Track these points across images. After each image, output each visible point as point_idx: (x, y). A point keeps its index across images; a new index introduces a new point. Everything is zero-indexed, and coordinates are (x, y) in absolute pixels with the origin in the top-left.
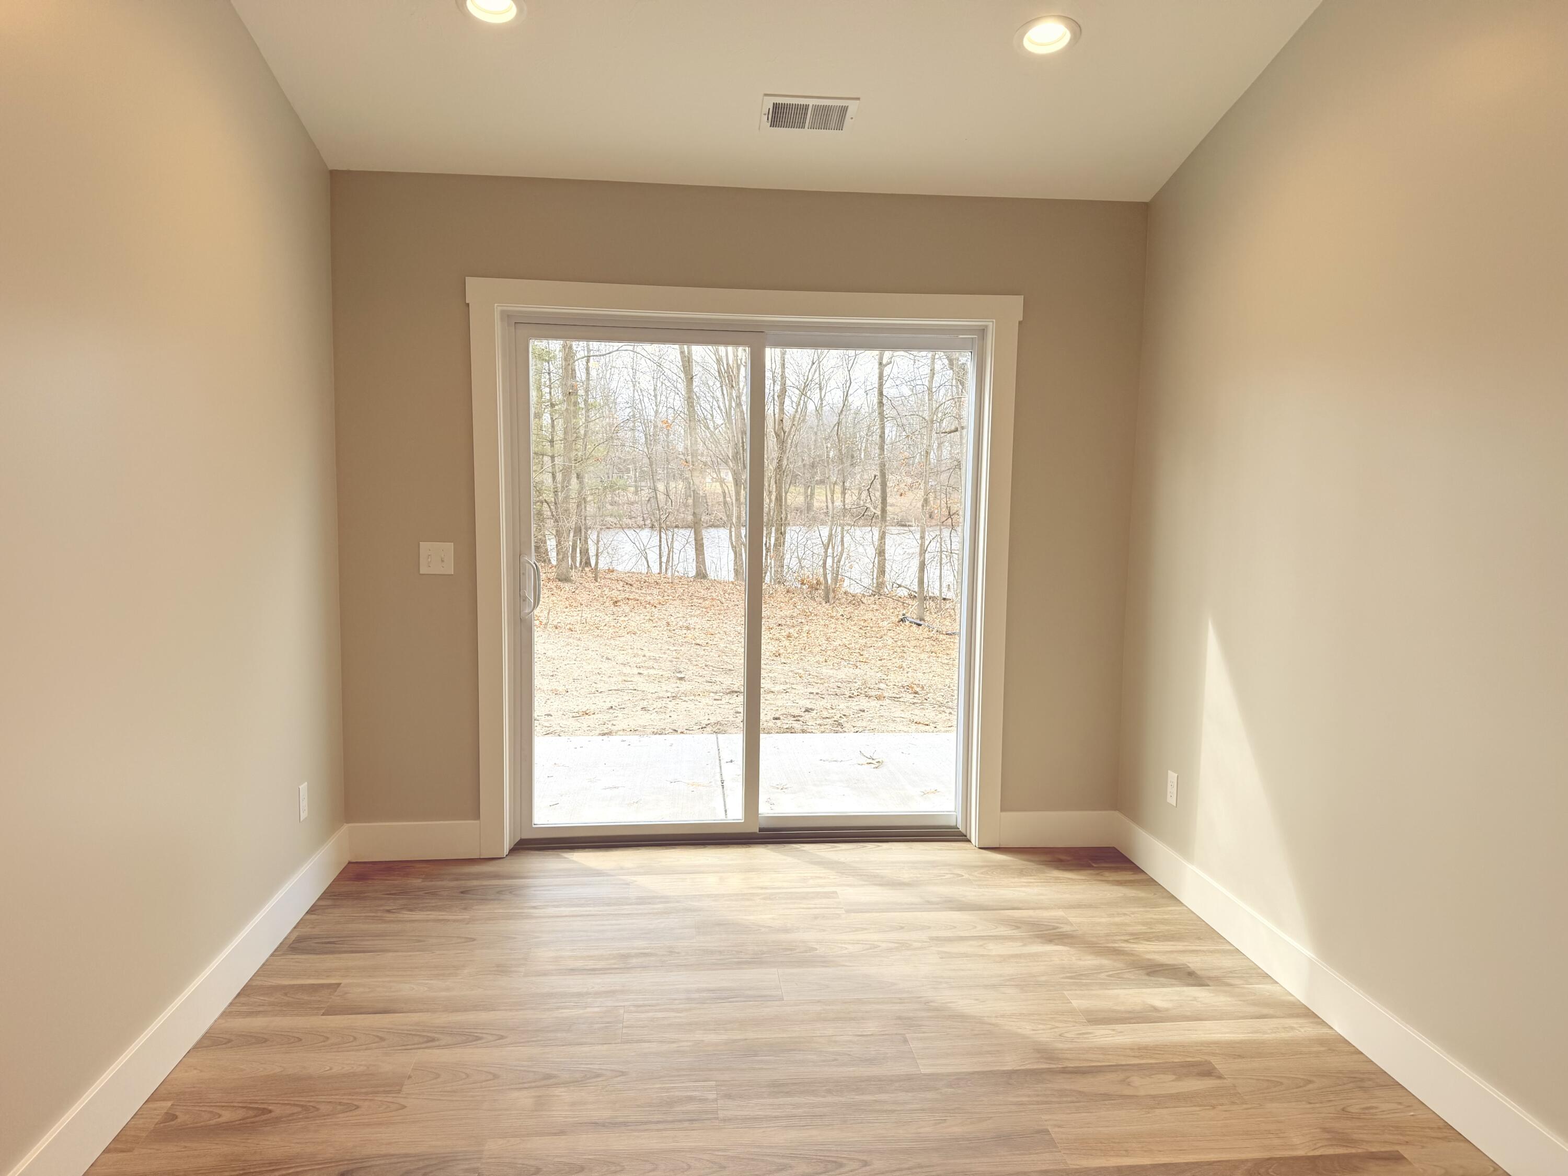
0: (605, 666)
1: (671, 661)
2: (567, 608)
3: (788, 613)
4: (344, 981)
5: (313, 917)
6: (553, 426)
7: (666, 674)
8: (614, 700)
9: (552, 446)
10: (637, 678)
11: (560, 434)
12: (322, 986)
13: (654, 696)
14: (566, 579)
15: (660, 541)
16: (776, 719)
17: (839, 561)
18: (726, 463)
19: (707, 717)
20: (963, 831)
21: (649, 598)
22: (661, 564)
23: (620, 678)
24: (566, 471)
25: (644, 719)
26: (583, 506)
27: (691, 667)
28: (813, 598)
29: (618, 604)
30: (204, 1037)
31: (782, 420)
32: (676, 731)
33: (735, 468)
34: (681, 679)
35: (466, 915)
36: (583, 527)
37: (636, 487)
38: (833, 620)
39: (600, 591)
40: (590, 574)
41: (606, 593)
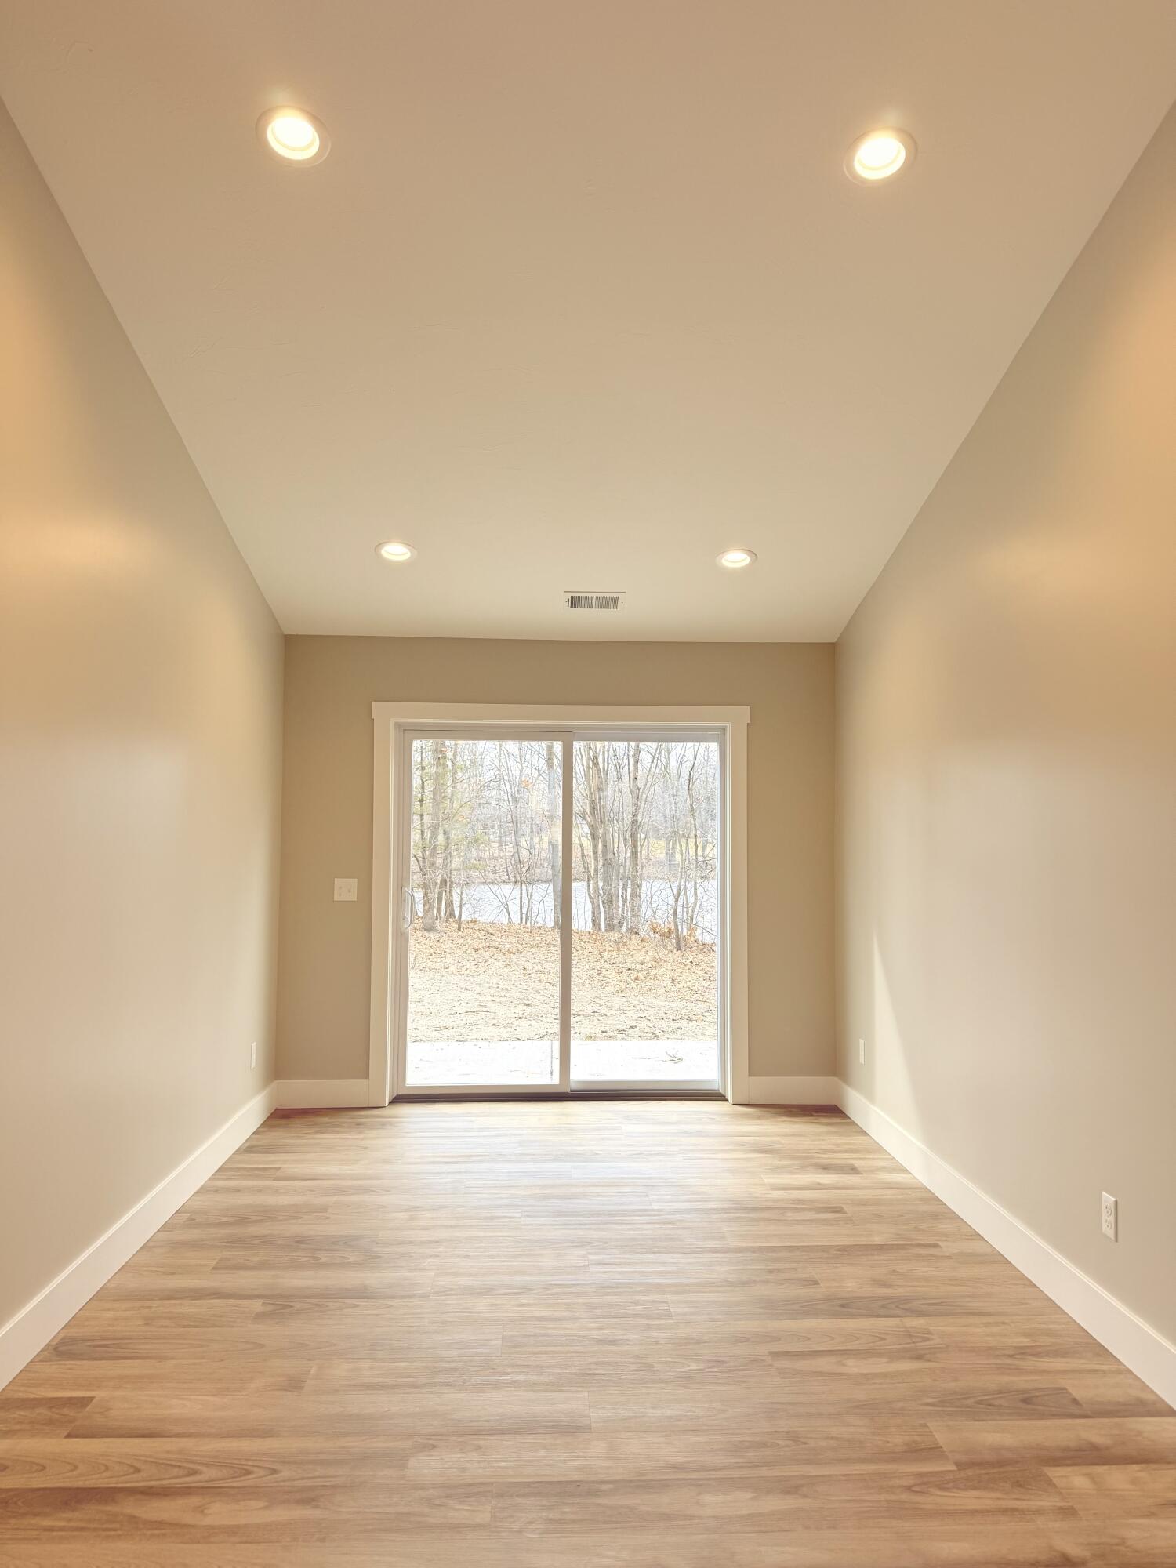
0: (464, 995)
1: (521, 992)
2: (431, 955)
3: (639, 959)
4: (283, 1166)
5: (257, 1136)
6: (423, 788)
7: (515, 1001)
8: (470, 1019)
9: (422, 805)
10: (491, 1004)
11: (429, 794)
12: (271, 1168)
13: (504, 1016)
14: (430, 928)
15: (521, 894)
16: (604, 1032)
17: (693, 912)
18: (584, 818)
19: (546, 1030)
20: (723, 1093)
21: (508, 946)
22: (521, 915)
23: (477, 1004)
24: (435, 828)
25: (494, 1031)
26: (449, 861)
27: (538, 997)
28: (665, 947)
29: (479, 951)
30: (201, 1188)
31: (636, 778)
32: (519, 1039)
33: (593, 823)
34: (528, 1005)
35: (361, 1136)
36: (448, 880)
37: (501, 841)
38: (682, 966)
39: (462, 941)
40: (454, 925)
41: (468, 941)
